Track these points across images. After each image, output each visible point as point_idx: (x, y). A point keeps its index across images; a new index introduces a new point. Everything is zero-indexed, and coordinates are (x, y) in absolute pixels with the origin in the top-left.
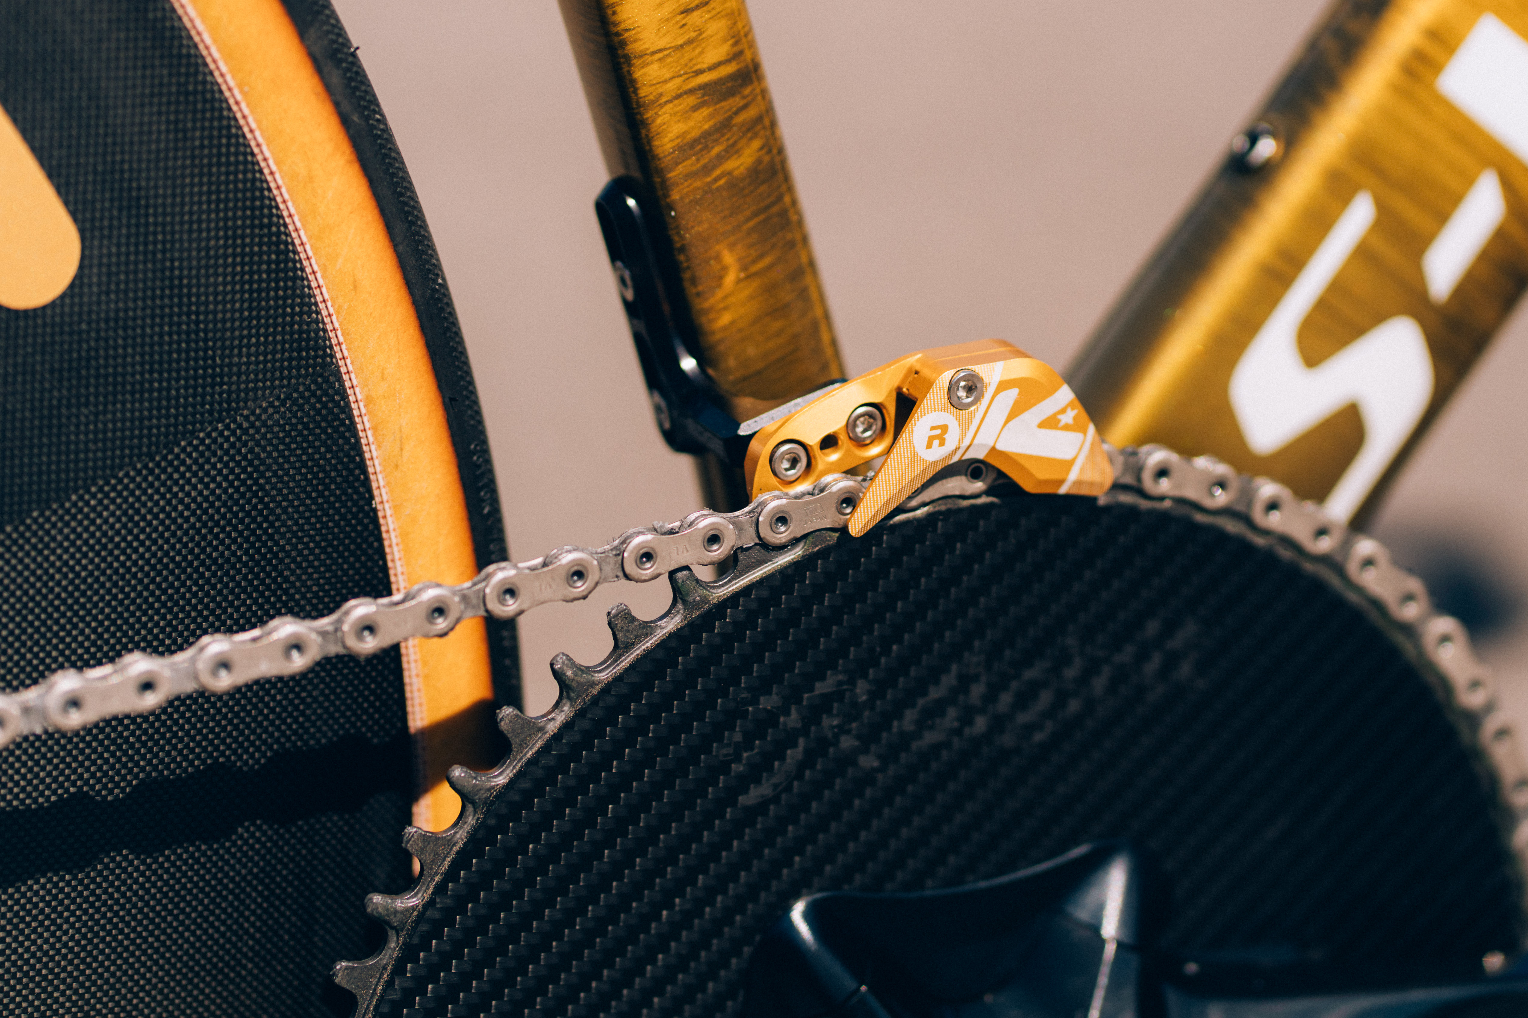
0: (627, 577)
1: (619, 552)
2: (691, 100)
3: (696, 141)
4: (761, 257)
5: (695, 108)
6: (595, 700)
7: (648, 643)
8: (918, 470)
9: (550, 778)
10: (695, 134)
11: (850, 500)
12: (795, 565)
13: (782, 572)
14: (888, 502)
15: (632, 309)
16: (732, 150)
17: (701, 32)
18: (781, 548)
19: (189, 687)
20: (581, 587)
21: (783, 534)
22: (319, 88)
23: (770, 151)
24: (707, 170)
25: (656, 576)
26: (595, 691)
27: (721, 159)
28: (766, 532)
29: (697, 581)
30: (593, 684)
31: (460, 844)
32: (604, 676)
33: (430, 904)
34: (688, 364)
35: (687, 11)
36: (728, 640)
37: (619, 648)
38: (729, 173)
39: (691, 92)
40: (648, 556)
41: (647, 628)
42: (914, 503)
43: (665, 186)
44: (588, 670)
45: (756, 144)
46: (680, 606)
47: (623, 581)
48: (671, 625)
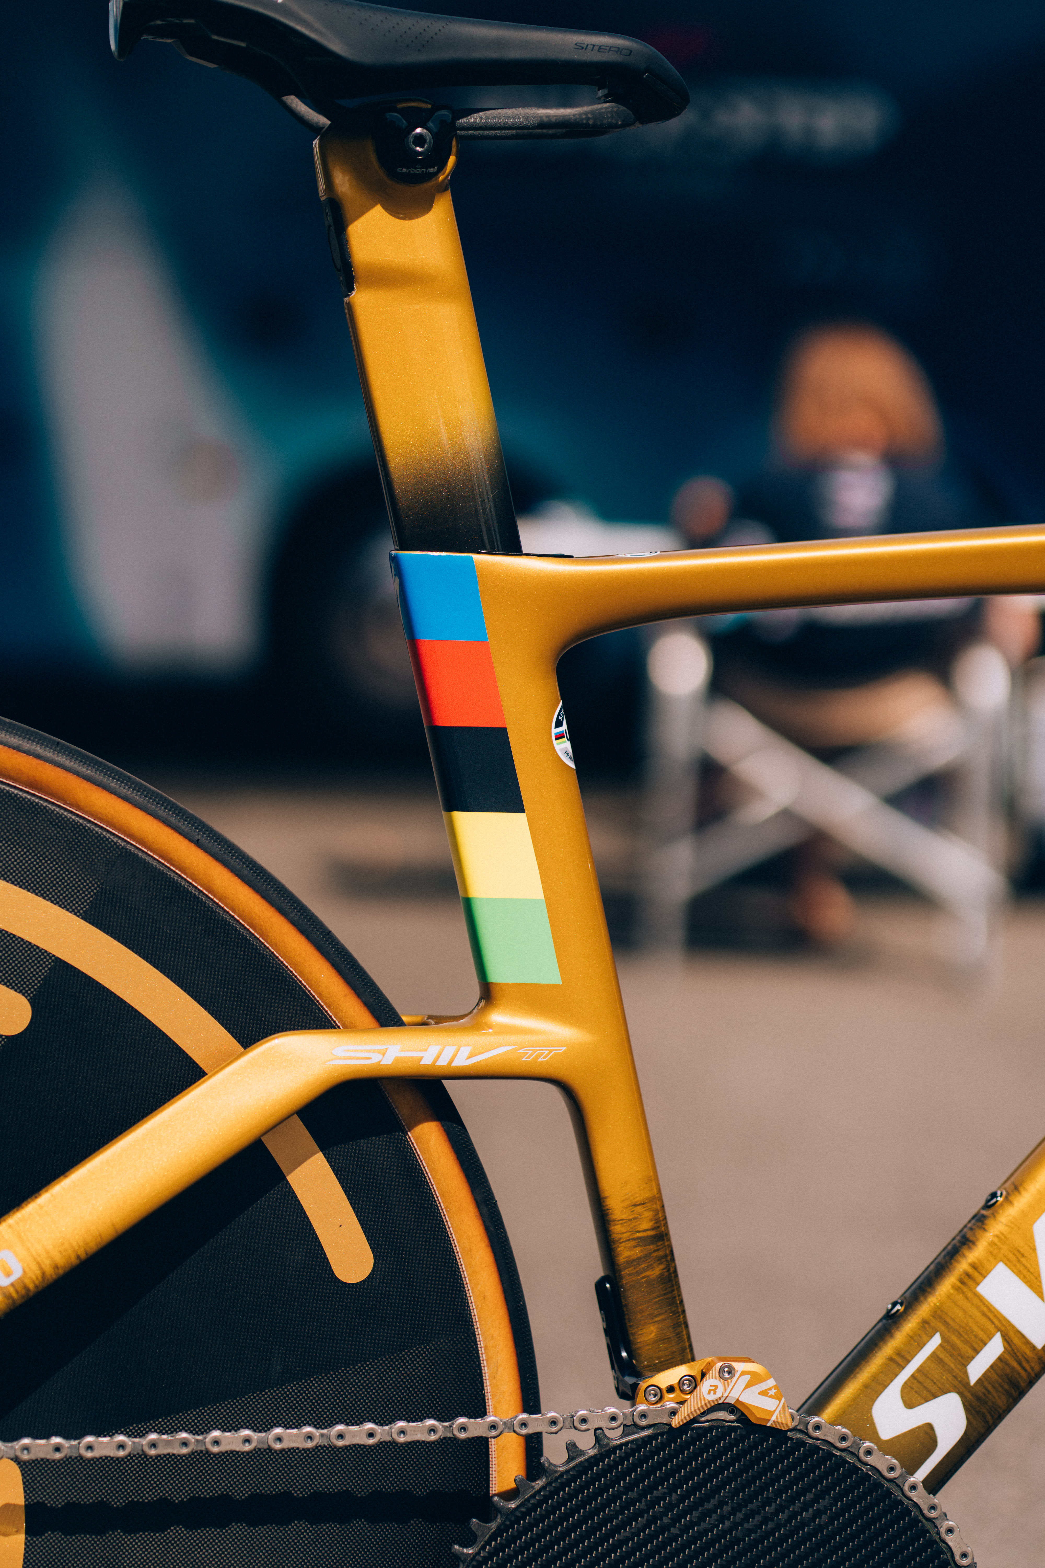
0: (575, 1428)
1: (572, 1417)
2: (634, 1243)
3: (634, 1260)
4: (659, 1315)
5: (635, 1247)
6: (556, 1479)
7: (582, 1458)
8: (704, 1403)
9: (534, 1508)
10: (634, 1257)
11: (673, 1413)
12: (649, 1437)
13: (643, 1438)
14: (689, 1415)
15: (607, 1332)
16: (650, 1267)
17: (640, 1215)
18: (643, 1428)
19: (388, 1439)
20: (554, 1429)
21: (643, 1422)
22: (477, 1214)
23: (669, 1270)
24: (638, 1273)
25: (588, 1430)
26: (557, 1475)
27: (645, 1270)
28: (637, 1420)
29: (606, 1436)
30: (556, 1471)
31: (493, 1530)
32: (562, 1469)
33: (478, 1553)
34: (624, 1354)
35: (635, 1205)
36: (616, 1464)
37: (570, 1459)
38: (648, 1277)
39: (634, 1239)
40: (584, 1420)
41: (582, 1453)
42: (703, 1419)
43: (621, 1278)
44: (555, 1466)
45: (662, 1267)
46: (597, 1445)
47: (573, 1429)
48: (591, 1453)
